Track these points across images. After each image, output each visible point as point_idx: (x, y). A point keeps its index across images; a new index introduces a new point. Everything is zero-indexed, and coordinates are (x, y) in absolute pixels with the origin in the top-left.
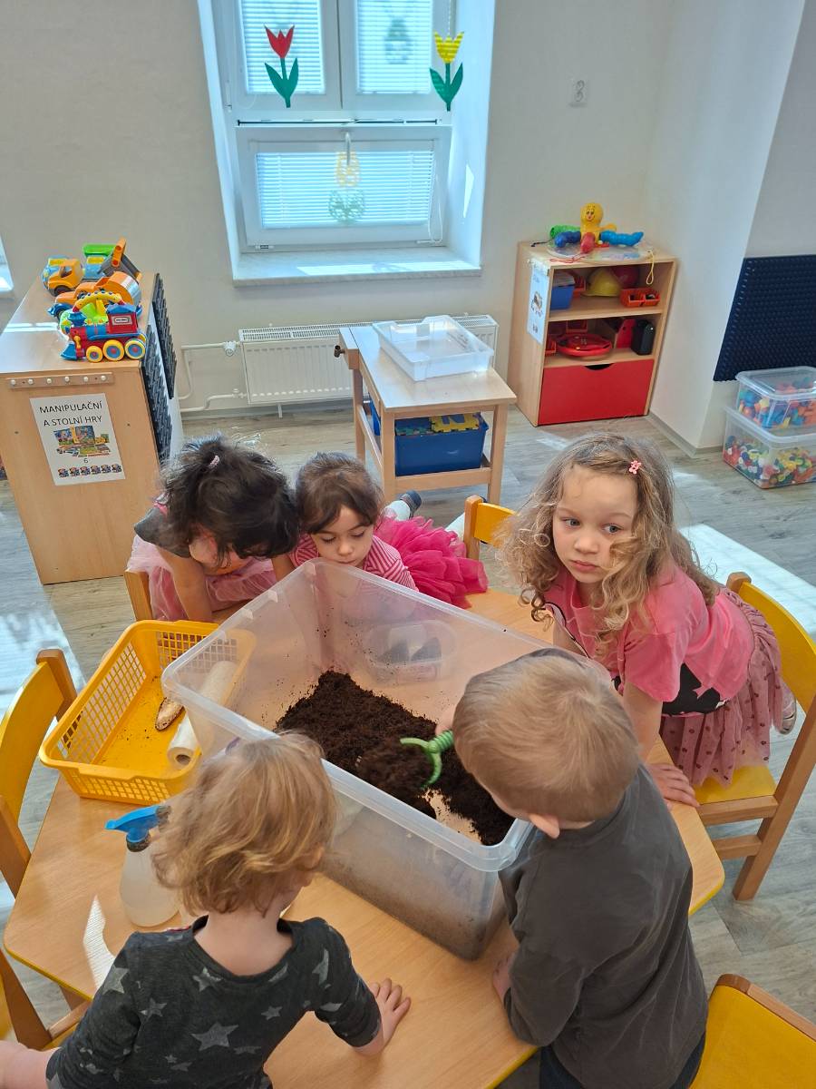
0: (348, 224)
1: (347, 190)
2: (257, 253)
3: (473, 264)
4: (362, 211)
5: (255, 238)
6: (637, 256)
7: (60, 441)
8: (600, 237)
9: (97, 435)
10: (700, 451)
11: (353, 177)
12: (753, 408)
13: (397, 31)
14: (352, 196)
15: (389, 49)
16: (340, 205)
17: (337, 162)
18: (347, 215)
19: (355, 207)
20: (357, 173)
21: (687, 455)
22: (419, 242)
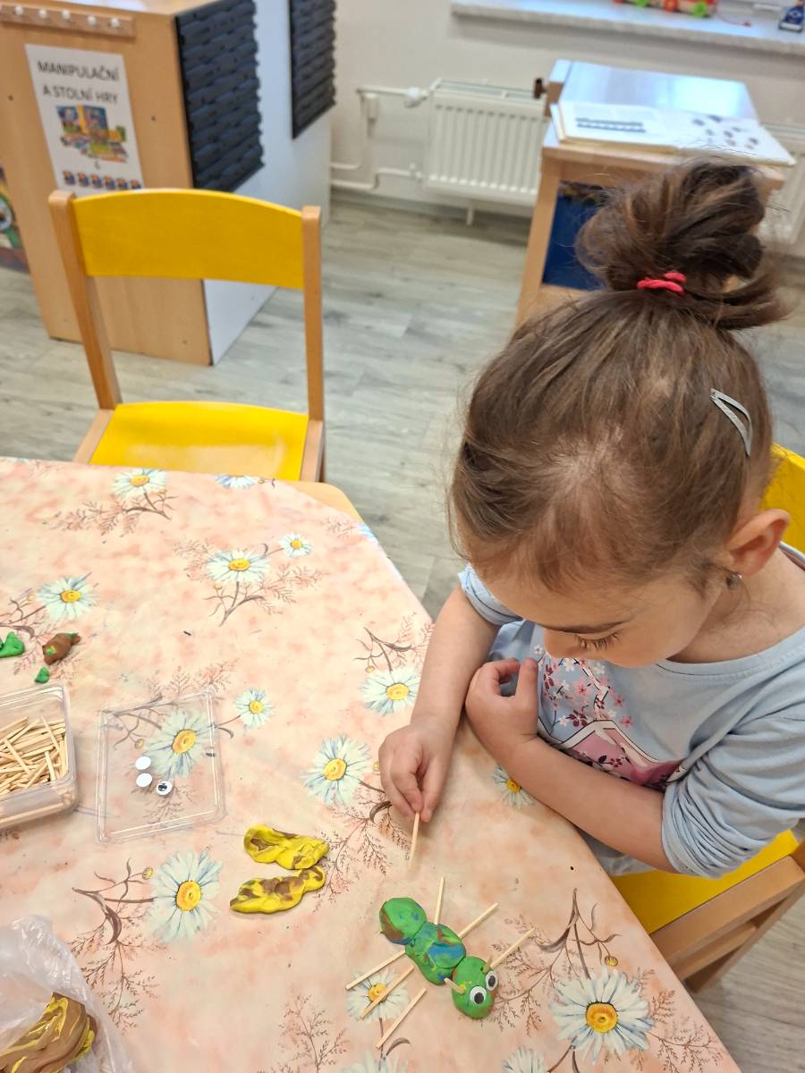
7: (65, 124)
9: (112, 125)
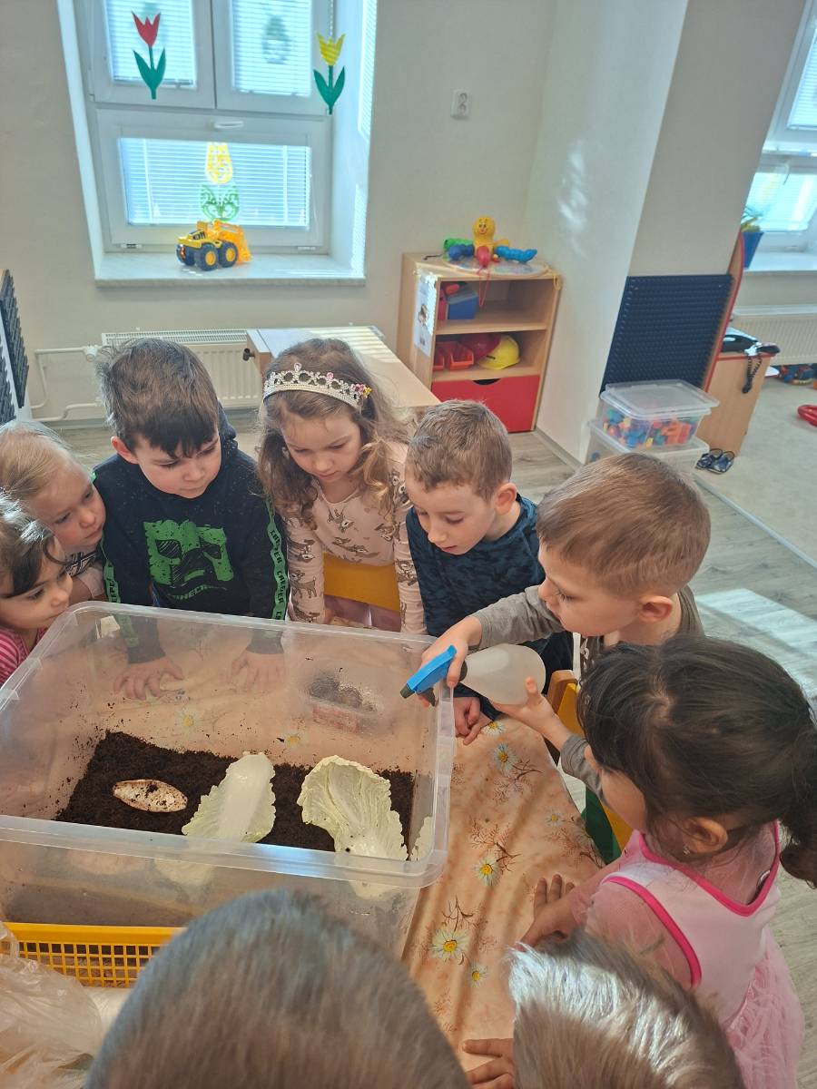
2: (123, 252)
3: (357, 271)
4: (237, 210)
5: (122, 238)
6: (530, 271)
8: (494, 252)
12: (617, 428)
13: (275, 28)
14: (227, 193)
15: (266, 47)
16: (212, 202)
18: (220, 213)
19: (231, 204)
22: (300, 248)
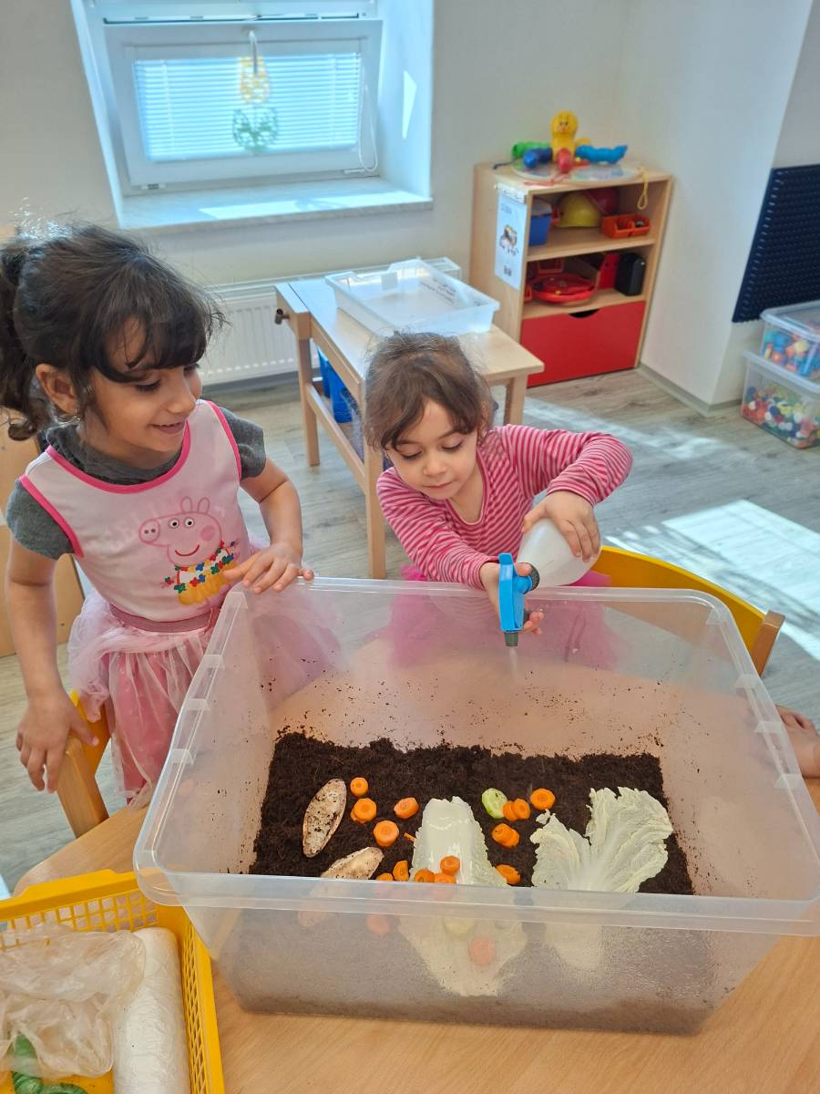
0: (258, 152)
1: (255, 108)
2: (144, 195)
3: (423, 196)
4: (275, 134)
5: (141, 178)
6: (620, 174)
8: (577, 154)
10: (714, 407)
11: (261, 91)
12: (784, 352)
14: (262, 116)
16: (246, 128)
17: (240, 71)
18: (255, 140)
19: (268, 129)
20: (266, 85)
21: (699, 414)
22: (346, 172)
